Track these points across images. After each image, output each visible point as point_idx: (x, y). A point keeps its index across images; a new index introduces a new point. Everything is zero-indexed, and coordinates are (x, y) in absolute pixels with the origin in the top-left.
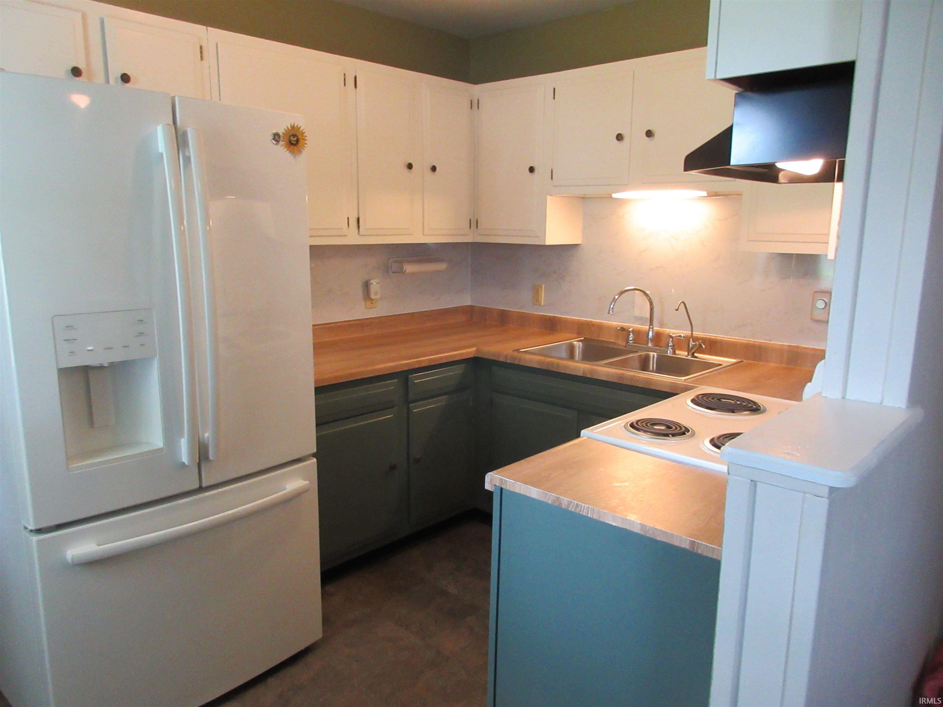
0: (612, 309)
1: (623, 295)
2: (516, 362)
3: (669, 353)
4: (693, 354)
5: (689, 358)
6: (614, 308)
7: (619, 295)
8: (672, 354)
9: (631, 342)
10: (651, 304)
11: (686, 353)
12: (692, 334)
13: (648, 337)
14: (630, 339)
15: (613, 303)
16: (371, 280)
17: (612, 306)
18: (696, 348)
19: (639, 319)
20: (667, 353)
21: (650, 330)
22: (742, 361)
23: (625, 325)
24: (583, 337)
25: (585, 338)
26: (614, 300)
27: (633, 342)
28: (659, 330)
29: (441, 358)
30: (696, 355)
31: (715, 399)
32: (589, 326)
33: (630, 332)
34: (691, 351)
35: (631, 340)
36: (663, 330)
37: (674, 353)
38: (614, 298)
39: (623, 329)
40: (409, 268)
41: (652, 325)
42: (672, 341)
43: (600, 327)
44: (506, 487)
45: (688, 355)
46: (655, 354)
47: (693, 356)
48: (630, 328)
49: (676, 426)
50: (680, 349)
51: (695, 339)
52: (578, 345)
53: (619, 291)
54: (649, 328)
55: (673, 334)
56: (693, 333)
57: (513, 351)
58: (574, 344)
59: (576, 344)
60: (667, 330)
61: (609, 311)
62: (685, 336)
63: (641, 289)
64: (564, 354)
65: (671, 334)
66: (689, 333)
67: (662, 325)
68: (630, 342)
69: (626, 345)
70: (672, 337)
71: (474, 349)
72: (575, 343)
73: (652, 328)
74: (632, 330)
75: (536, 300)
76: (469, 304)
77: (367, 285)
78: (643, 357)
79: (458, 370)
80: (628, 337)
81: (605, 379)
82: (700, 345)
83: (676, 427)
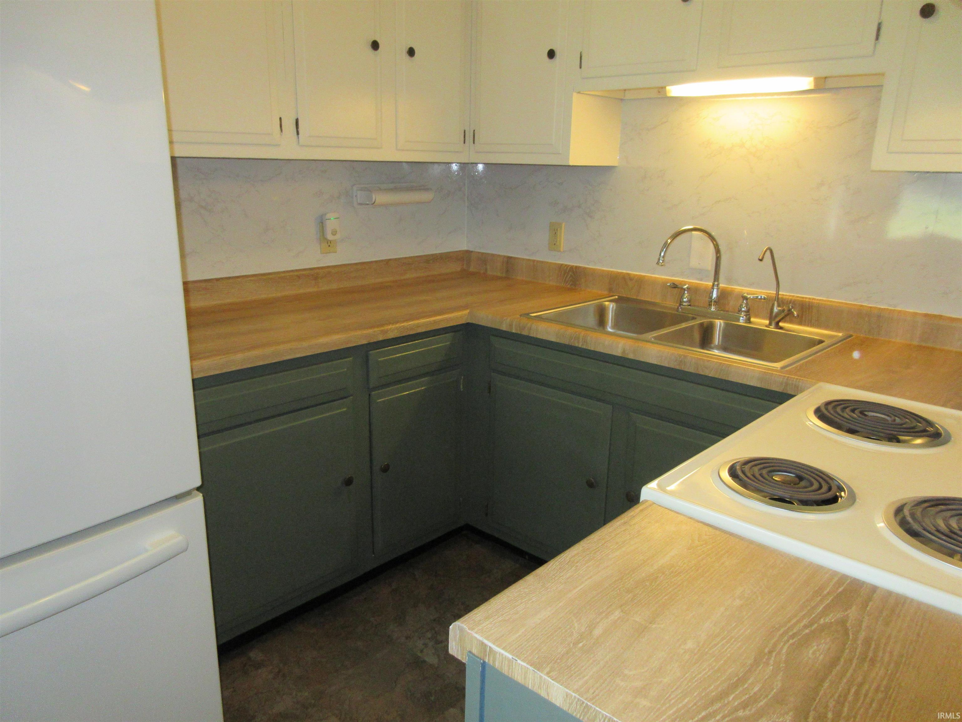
0: (664, 257)
1: (679, 238)
2: (525, 333)
3: (741, 321)
4: (777, 323)
5: (772, 328)
6: (666, 258)
7: (672, 239)
8: (746, 323)
9: (686, 304)
10: (718, 251)
11: (767, 322)
12: (778, 294)
13: (711, 298)
14: (684, 300)
15: (664, 250)
16: (325, 214)
17: (662, 254)
18: (783, 315)
19: (700, 272)
20: (738, 320)
21: (715, 287)
22: (851, 336)
23: (677, 279)
24: (617, 296)
25: (618, 296)
26: (666, 246)
27: (689, 304)
28: (725, 287)
29: (418, 326)
30: (781, 324)
31: (856, 412)
32: (625, 279)
33: (684, 290)
34: (775, 320)
35: (685, 302)
36: (732, 288)
37: (748, 321)
38: (667, 241)
39: (675, 286)
40: (380, 198)
41: (718, 281)
42: (747, 304)
43: (640, 282)
44: (494, 661)
45: (770, 324)
46: (722, 321)
47: (777, 326)
48: (685, 285)
49: (821, 480)
50: (756, 316)
51: (781, 302)
52: (611, 307)
53: (672, 232)
54: (713, 285)
55: (748, 294)
56: (780, 293)
57: (521, 316)
58: (605, 305)
59: (608, 305)
60: (738, 288)
61: (659, 260)
62: (766, 297)
63: (703, 228)
64: (592, 320)
65: (745, 295)
66: (772, 293)
67: (729, 280)
68: (684, 304)
69: (678, 308)
70: (746, 298)
71: (466, 312)
72: (607, 303)
73: (718, 285)
74: (687, 288)
75: (554, 245)
76: (465, 248)
77: (321, 223)
78: (705, 326)
79: (443, 342)
80: (682, 297)
81: (655, 363)
82: (789, 310)
83: (820, 484)
